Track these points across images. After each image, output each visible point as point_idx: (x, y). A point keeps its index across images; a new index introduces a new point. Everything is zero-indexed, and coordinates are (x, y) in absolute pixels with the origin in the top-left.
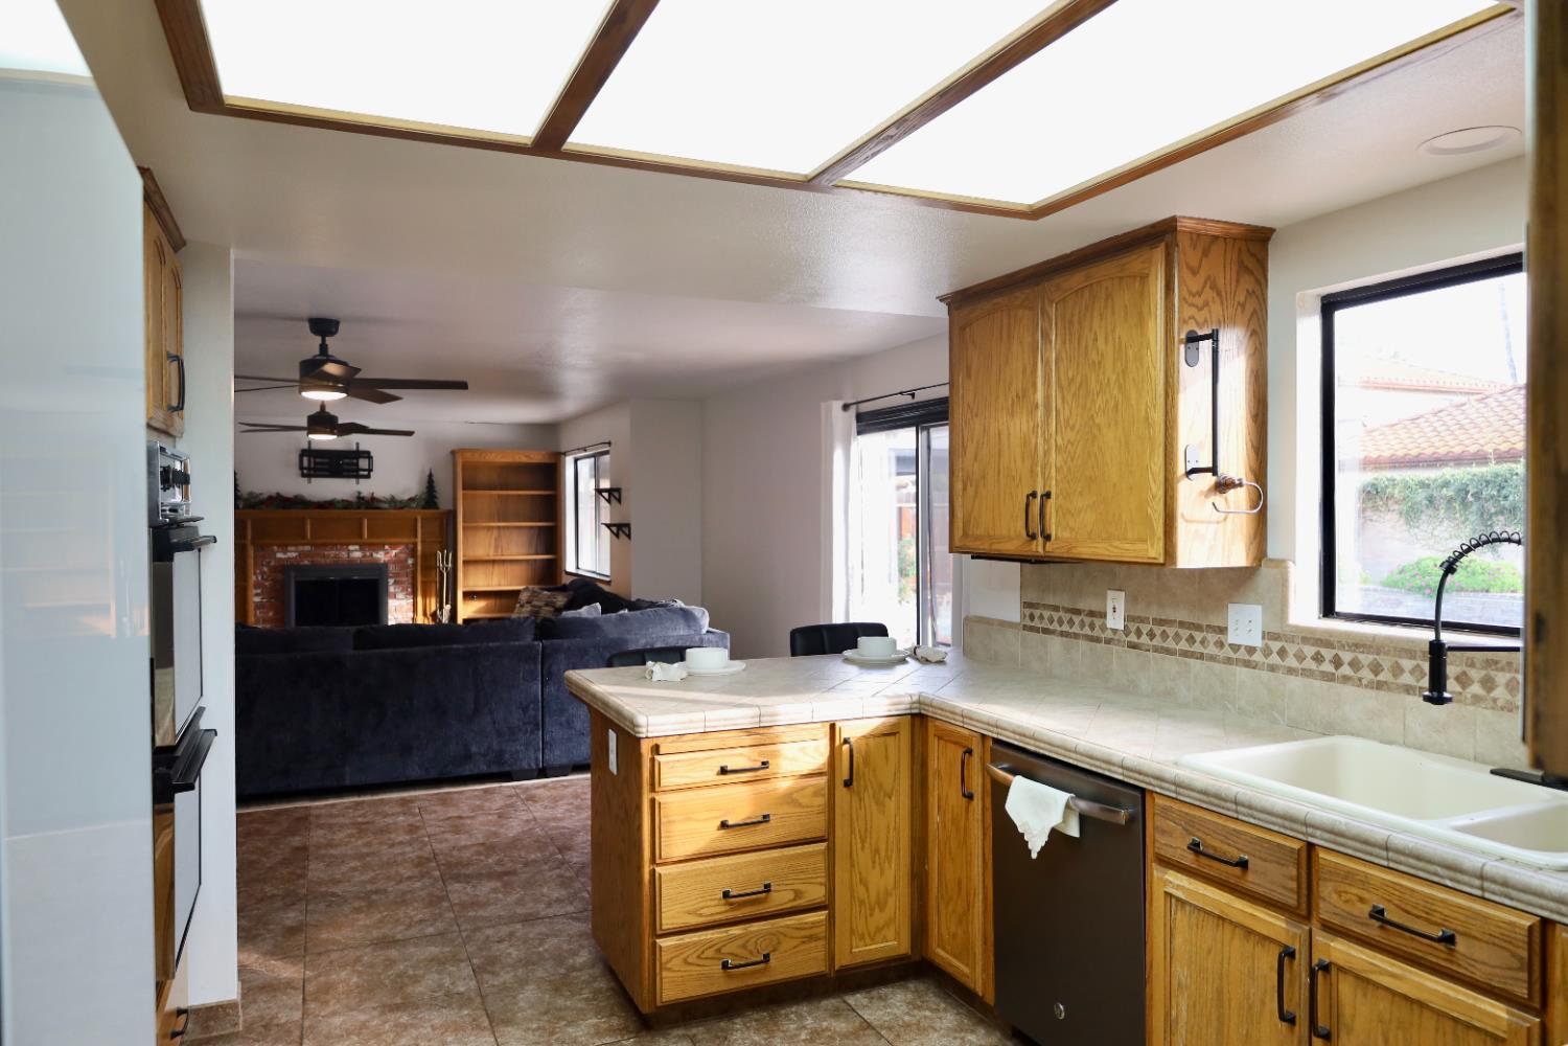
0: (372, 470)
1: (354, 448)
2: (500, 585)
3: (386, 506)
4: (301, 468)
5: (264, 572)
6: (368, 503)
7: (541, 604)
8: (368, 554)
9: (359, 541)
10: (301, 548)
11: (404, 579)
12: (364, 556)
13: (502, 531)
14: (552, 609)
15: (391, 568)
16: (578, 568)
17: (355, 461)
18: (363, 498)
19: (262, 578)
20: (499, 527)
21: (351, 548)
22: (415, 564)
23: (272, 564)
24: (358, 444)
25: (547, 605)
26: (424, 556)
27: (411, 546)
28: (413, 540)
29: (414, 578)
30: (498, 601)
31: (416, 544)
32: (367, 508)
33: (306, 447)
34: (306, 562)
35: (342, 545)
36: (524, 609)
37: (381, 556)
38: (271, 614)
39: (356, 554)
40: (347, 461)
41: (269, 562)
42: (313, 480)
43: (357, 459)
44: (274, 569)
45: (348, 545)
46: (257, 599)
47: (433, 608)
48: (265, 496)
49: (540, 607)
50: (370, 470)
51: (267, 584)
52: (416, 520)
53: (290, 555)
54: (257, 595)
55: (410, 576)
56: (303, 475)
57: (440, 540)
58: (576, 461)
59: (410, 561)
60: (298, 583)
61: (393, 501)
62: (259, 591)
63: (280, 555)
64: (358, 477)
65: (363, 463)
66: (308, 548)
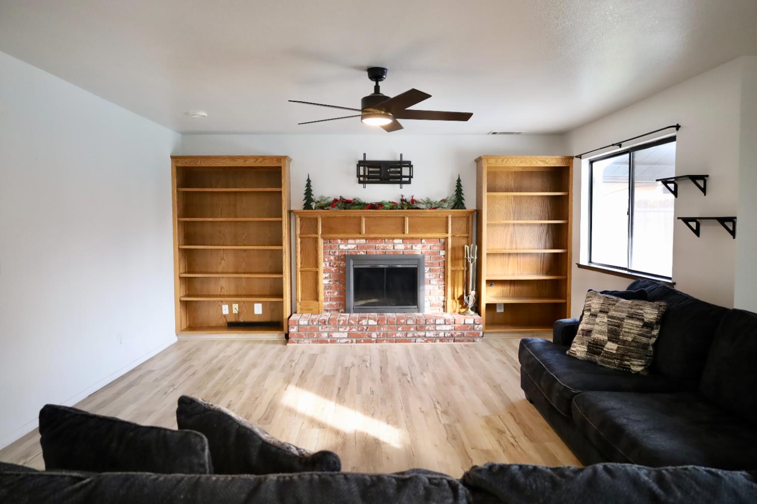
0: (412, 177)
1: (398, 159)
2: (514, 274)
3: (424, 206)
4: (359, 176)
5: (331, 260)
6: (409, 205)
7: (624, 315)
8: (409, 246)
9: (402, 235)
10: (358, 241)
11: (438, 268)
12: (406, 249)
13: (516, 227)
14: (640, 324)
15: (427, 258)
16: (590, 262)
17: (399, 170)
18: (405, 201)
19: (330, 266)
20: (514, 224)
21: (396, 241)
22: (446, 256)
23: (337, 254)
24: (401, 155)
25: (631, 317)
26: (453, 249)
27: (443, 240)
28: (445, 235)
29: (445, 267)
30: (512, 288)
31: (447, 238)
32: (408, 209)
33: (362, 159)
34: (362, 253)
35: (389, 239)
36: (598, 320)
37: (418, 249)
38: (336, 294)
39: (400, 246)
40: (392, 170)
41: (335, 252)
42: (367, 185)
43: (401, 167)
44: (339, 258)
45: (393, 239)
46: (326, 282)
47: (460, 293)
48: (331, 200)
49: (622, 319)
50: (410, 177)
51: (333, 269)
52: (447, 217)
53: (350, 247)
54: (326, 278)
55: (442, 265)
56: (360, 182)
57: (466, 235)
58: (591, 162)
59: (442, 253)
60: (357, 271)
61: (428, 202)
62: (327, 275)
63: (342, 247)
64: (401, 183)
65: (406, 171)
66: (363, 241)
